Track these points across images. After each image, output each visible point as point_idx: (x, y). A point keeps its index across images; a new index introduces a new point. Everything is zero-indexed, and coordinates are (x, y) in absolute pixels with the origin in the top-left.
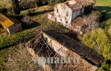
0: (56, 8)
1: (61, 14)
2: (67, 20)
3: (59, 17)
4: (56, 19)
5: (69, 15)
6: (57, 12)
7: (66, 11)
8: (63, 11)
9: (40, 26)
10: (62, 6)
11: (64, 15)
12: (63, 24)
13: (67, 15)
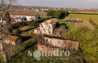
0: (41, 25)
1: (45, 28)
2: (50, 31)
3: (43, 31)
4: (41, 32)
5: (51, 28)
6: (42, 27)
7: (48, 26)
8: (47, 26)
10: (45, 23)
11: (47, 28)
12: (47, 34)
13: (49, 28)
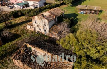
0: (34, 19)
1: (39, 24)
2: (45, 29)
3: (37, 27)
4: (35, 29)
5: (46, 24)
6: (36, 22)
7: (43, 21)
8: (41, 22)
9: (21, 37)
10: (39, 18)
11: (42, 25)
12: (43, 33)
13: (45, 25)
